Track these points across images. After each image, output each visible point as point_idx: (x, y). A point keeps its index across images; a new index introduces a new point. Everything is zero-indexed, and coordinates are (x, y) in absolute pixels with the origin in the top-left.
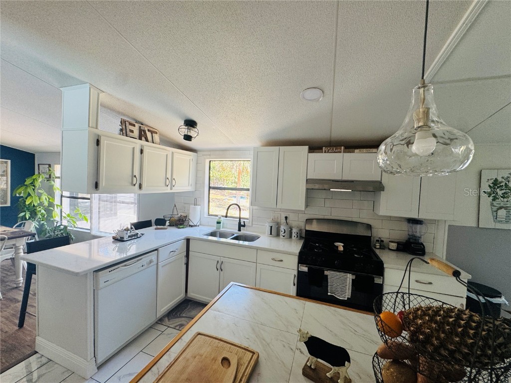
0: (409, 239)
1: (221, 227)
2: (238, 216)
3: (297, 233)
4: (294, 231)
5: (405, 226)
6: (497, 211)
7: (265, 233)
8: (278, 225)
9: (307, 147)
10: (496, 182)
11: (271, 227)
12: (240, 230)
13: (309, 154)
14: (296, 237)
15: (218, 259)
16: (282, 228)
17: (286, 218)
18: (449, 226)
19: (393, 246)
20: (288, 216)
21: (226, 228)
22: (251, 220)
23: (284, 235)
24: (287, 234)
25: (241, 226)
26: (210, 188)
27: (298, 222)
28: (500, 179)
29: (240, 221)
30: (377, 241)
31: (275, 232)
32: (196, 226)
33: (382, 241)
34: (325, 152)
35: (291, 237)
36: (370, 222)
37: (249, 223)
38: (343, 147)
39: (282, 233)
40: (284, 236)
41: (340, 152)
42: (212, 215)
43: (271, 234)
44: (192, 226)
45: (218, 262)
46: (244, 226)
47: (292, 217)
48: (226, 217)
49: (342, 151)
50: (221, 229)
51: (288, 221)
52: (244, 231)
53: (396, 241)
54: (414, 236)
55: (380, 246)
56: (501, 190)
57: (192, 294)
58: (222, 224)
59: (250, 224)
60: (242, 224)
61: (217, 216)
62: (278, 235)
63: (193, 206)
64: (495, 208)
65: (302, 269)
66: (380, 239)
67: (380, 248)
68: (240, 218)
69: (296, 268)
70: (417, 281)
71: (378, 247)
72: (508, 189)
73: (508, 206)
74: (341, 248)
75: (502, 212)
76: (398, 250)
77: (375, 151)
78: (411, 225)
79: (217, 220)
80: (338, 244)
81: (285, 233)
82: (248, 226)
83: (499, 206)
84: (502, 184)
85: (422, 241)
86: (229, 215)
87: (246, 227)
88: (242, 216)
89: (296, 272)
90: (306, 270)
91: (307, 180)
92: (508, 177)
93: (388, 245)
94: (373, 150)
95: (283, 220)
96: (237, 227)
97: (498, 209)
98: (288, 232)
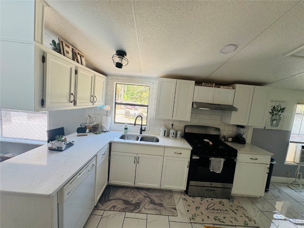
0: (238, 135)
2: (141, 124)
3: (181, 134)
4: (179, 133)
5: (235, 129)
6: (273, 121)
7: (160, 135)
8: (169, 130)
9: (194, 82)
10: (274, 108)
11: (165, 131)
12: (141, 133)
13: (196, 86)
14: (180, 136)
15: (136, 155)
16: (172, 131)
17: (172, 125)
18: (254, 128)
19: (230, 139)
20: (173, 123)
21: (130, 132)
22: (148, 126)
23: (173, 136)
25: (142, 131)
26: (116, 103)
27: (180, 127)
28: (276, 106)
29: (141, 127)
30: (223, 137)
31: (167, 134)
32: (108, 131)
33: (225, 137)
34: (204, 86)
35: (176, 137)
36: (218, 127)
38: (214, 84)
39: (171, 135)
41: (213, 87)
42: (117, 123)
43: (164, 135)
44: (105, 132)
46: (144, 130)
47: (176, 125)
48: (135, 125)
49: (214, 86)
50: (128, 133)
51: (173, 127)
52: (144, 134)
53: (232, 136)
54: (240, 134)
55: (224, 140)
56: (275, 111)
57: (113, 182)
58: (128, 129)
59: (148, 129)
60: (143, 129)
61: (124, 124)
62: (168, 136)
63: (105, 117)
64: (272, 120)
65: (195, 157)
66: (224, 136)
67: (224, 141)
68: (142, 125)
69: (190, 157)
70: (251, 159)
71: (223, 140)
72: (278, 111)
73: (277, 119)
74: (211, 143)
75: (275, 122)
76: (232, 141)
77: (231, 88)
78: (240, 128)
79: (125, 127)
80: (206, 140)
81: (173, 134)
82: (147, 130)
83: (274, 119)
84: (276, 109)
85: (244, 136)
86: (136, 123)
87: (145, 131)
88: (143, 124)
89: (189, 160)
90: (198, 158)
91: (193, 103)
92: (279, 106)
93: (228, 139)
94: (230, 87)
95: (171, 126)
96: (139, 132)
97: (273, 120)
98: (175, 134)
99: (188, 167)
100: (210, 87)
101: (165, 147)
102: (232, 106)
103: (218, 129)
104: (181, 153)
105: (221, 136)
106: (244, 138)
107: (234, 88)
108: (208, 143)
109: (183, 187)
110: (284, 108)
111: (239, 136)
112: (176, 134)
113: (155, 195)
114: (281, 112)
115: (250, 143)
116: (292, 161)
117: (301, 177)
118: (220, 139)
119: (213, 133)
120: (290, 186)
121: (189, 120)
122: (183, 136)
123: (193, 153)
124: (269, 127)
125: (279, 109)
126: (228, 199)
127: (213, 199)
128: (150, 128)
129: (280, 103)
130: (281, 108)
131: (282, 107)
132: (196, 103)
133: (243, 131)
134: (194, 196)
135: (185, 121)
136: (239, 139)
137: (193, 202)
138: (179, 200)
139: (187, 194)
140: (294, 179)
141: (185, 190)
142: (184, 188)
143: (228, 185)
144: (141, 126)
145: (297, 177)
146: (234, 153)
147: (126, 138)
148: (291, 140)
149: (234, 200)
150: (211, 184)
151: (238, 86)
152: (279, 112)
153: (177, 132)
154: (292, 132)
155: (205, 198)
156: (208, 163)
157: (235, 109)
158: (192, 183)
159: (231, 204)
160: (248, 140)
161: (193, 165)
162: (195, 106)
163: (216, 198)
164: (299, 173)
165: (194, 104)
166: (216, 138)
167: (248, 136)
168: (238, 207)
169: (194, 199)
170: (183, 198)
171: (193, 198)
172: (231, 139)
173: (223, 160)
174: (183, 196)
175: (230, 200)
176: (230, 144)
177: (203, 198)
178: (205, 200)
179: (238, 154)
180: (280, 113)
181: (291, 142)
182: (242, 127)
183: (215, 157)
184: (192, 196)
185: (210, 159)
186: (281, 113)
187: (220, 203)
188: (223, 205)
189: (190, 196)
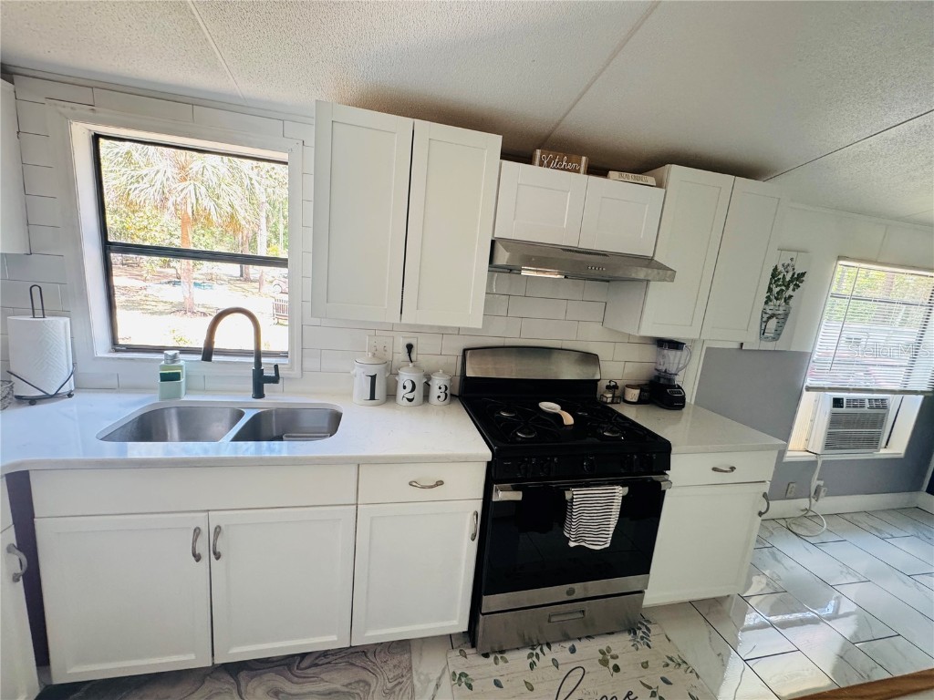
0: (658, 378)
1: (183, 391)
2: (252, 347)
3: (446, 387)
4: (438, 382)
5: (649, 353)
6: (766, 322)
7: (351, 395)
8: (392, 374)
10: (775, 273)
11: (373, 378)
12: (259, 393)
13: (505, 163)
14: (443, 396)
15: (199, 520)
16: (405, 377)
17: (410, 347)
18: (707, 348)
19: (633, 395)
20: (413, 342)
21: (205, 390)
22: (297, 358)
23: (410, 396)
24: (418, 394)
25: (260, 382)
26: (107, 247)
27: (442, 359)
28: (780, 268)
29: (258, 363)
30: (608, 387)
31: (382, 390)
32: (56, 396)
33: (616, 387)
34: (541, 165)
35: (426, 397)
36: (592, 349)
37: (291, 368)
38: (584, 158)
39: (401, 392)
40: (410, 400)
41: (578, 172)
42: (130, 349)
43: (372, 397)
44: (33, 401)
45: (197, 532)
46: (275, 380)
47: (424, 348)
48: (208, 353)
49: (582, 170)
50: (185, 398)
51: (414, 356)
52: (275, 397)
53: (637, 382)
54: (666, 372)
55: (613, 397)
56: (777, 286)
58: (183, 380)
59: (296, 372)
60: (269, 372)
62: (391, 396)
63: (29, 318)
64: (766, 316)
65: (501, 495)
66: (613, 384)
67: (612, 403)
68: (258, 355)
69: (480, 494)
70: (715, 469)
71: (609, 400)
72: (784, 285)
73: (779, 312)
74: (568, 419)
75: (773, 324)
76: (641, 401)
77: (651, 180)
78: (666, 351)
79: (162, 367)
80: (549, 406)
81: (413, 389)
82: (290, 379)
83: (770, 312)
84: (781, 276)
85: (678, 380)
86: (216, 346)
87: (281, 381)
88: (263, 348)
89: (478, 506)
90: (517, 496)
91: (493, 242)
92: (788, 265)
93: (623, 393)
94: (649, 178)
95: (402, 354)
96: (250, 386)
97: (769, 318)
98: (420, 388)
99: (473, 540)
100: (568, 170)
101: (359, 463)
102: (652, 259)
103: (590, 358)
104: (440, 483)
105: (603, 385)
106: (679, 387)
107: (660, 185)
108: (558, 417)
109: (455, 622)
110: (803, 274)
111: (662, 381)
112: (427, 386)
113: (322, 687)
114: (792, 287)
115: (693, 402)
116: (802, 448)
117: (822, 494)
118: (598, 396)
119: (569, 371)
120: (794, 528)
121: (479, 325)
122: (456, 393)
123: (494, 476)
124: (752, 341)
125: (788, 278)
126: (630, 634)
127: (577, 644)
128: (307, 364)
129: (794, 255)
130: (794, 274)
131: (798, 271)
132: (509, 244)
133: (677, 361)
134: (502, 652)
135: (465, 329)
136: (662, 392)
137: (497, 684)
138: (437, 686)
139: (474, 646)
140: (804, 503)
141: (465, 629)
142: (459, 623)
143: (631, 582)
144: (252, 360)
145: (812, 494)
146: (657, 454)
147: (173, 428)
148: (809, 382)
149: (648, 629)
150: (571, 592)
151: (675, 172)
152: (788, 287)
153: (428, 377)
154: (815, 357)
155: (545, 648)
156: (559, 511)
157: (666, 273)
158: (491, 602)
159: (644, 654)
160: (690, 398)
161: (493, 522)
162: (503, 257)
163: (588, 637)
164: (815, 483)
165: (500, 250)
166: (580, 394)
167: (689, 382)
168: (667, 665)
169: (501, 663)
170: (454, 673)
171: (496, 658)
172: (637, 392)
173: (620, 491)
174: (457, 662)
175: (635, 633)
176: (630, 413)
177: (538, 651)
178: (548, 656)
179: (673, 457)
180: (790, 292)
181: (808, 389)
182: (675, 345)
183: (588, 485)
184: (494, 652)
185: (568, 495)
186: (794, 290)
187: (604, 662)
188: (616, 669)
189: (486, 655)
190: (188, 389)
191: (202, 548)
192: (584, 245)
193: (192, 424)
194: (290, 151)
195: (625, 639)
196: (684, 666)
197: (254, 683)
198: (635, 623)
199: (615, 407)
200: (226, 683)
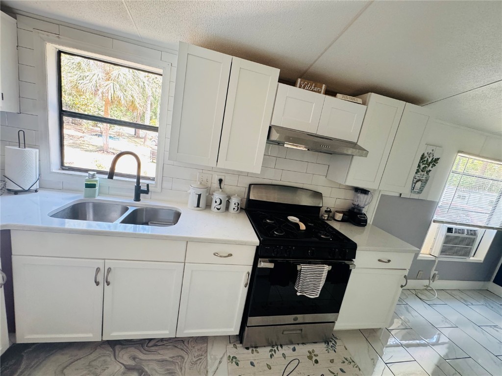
0: (353, 208)
1: (97, 194)
2: (135, 173)
3: (238, 204)
4: (234, 201)
5: (350, 195)
6: (415, 183)
7: (187, 203)
8: (210, 194)
9: (276, 72)
10: (423, 157)
11: (200, 196)
12: (137, 199)
13: (280, 85)
14: (236, 208)
15: (99, 264)
16: (217, 196)
17: (221, 181)
18: (382, 195)
19: (339, 216)
20: (223, 178)
21: (108, 194)
22: (159, 181)
23: (219, 207)
24: (223, 206)
25: (139, 192)
26: (62, 113)
27: (237, 189)
28: (426, 155)
29: (138, 182)
30: (326, 211)
31: (204, 203)
32: (29, 191)
33: (330, 211)
34: (300, 87)
35: (227, 208)
36: (319, 190)
37: (156, 187)
38: (324, 85)
39: (214, 205)
40: (218, 209)
41: (320, 92)
42: (70, 169)
43: (198, 206)
44: (16, 193)
45: (98, 270)
46: (147, 192)
47: (228, 180)
48: (111, 175)
49: (323, 91)
50: (97, 198)
51: (222, 186)
52: (146, 201)
54: (358, 206)
55: (328, 217)
56: (423, 164)
58: (97, 188)
59: (159, 189)
60: (144, 188)
62: (208, 206)
63: (17, 148)
64: (415, 180)
65: (262, 265)
66: (329, 210)
67: (327, 220)
68: (139, 178)
69: (252, 263)
70: (379, 260)
71: (326, 218)
72: (427, 164)
73: (423, 179)
74: (303, 227)
75: (419, 184)
76: (343, 220)
77: (360, 101)
78: (359, 195)
79: (87, 180)
80: (293, 219)
81: (220, 204)
82: (155, 192)
83: (418, 178)
84: (426, 159)
85: (364, 211)
86: (116, 171)
87: (150, 193)
88: (142, 174)
89: (250, 269)
90: (271, 266)
91: (270, 127)
92: (431, 153)
93: (334, 215)
94: (358, 99)
95: (216, 184)
96: (133, 194)
97: (417, 181)
98: (224, 203)
99: (246, 287)
100: (314, 91)
101: (188, 241)
102: (356, 144)
103: (318, 195)
104: (230, 255)
105: (323, 210)
106: (365, 215)
107: (364, 103)
108: (297, 225)
109: (232, 330)
110: (438, 159)
111: (355, 210)
112: (228, 202)
113: (159, 357)
114: (431, 165)
115: (371, 223)
116: (428, 253)
117: (437, 278)
118: (320, 215)
119: (306, 201)
120: (420, 295)
121: (258, 170)
122: (244, 207)
123: (260, 254)
124: (407, 193)
125: (430, 160)
126: (325, 343)
127: (297, 347)
128: (165, 185)
129: (434, 148)
130: (433, 159)
131: (436, 157)
132: (280, 129)
133: (364, 201)
134: (256, 347)
135: (252, 173)
136: (355, 217)
137: (252, 364)
138: (220, 362)
139: (241, 342)
140: (426, 282)
141: (238, 333)
142: (235, 330)
143: (329, 317)
144: (135, 180)
145: (431, 277)
146: (349, 249)
147: (90, 213)
148: (435, 218)
149: (335, 342)
150: (296, 319)
151: (373, 97)
152: (429, 165)
153: (229, 198)
154: (440, 204)
155: (280, 348)
156: (294, 275)
157: (363, 152)
158: (253, 320)
159: (332, 354)
160: (370, 220)
161: (257, 278)
162: (275, 136)
163: (303, 344)
164: (433, 272)
165: (273, 131)
166: (310, 214)
167: (370, 212)
168: (344, 362)
169: (255, 353)
170: (230, 356)
171: (253, 350)
172: (341, 215)
173: (327, 268)
174: (231, 351)
175: (328, 344)
176: (337, 226)
177: (275, 348)
178: (281, 351)
179: (357, 252)
180: (430, 168)
181: (434, 221)
182: (365, 192)
183: (310, 263)
184: (252, 347)
185: (299, 268)
186: (432, 167)
187: (310, 358)
188: (316, 362)
189: (247, 348)
190: (100, 193)
191: (100, 278)
192: (320, 133)
193: (101, 212)
194: (163, 68)
195: (322, 346)
196: (353, 364)
197: (123, 352)
198: (329, 338)
199: (328, 222)
200: (108, 351)
